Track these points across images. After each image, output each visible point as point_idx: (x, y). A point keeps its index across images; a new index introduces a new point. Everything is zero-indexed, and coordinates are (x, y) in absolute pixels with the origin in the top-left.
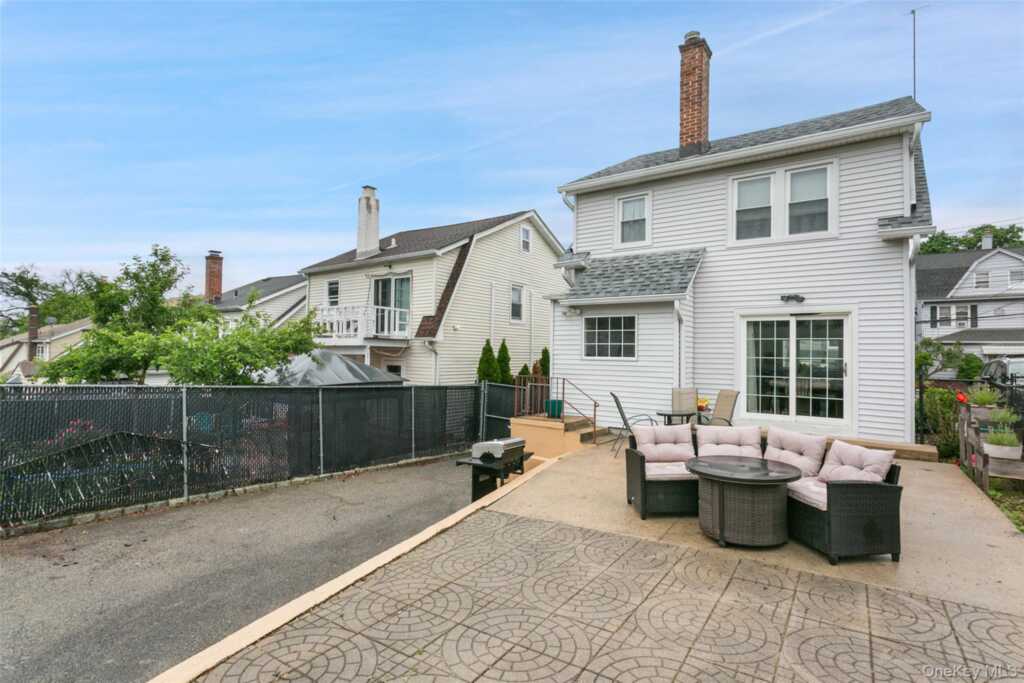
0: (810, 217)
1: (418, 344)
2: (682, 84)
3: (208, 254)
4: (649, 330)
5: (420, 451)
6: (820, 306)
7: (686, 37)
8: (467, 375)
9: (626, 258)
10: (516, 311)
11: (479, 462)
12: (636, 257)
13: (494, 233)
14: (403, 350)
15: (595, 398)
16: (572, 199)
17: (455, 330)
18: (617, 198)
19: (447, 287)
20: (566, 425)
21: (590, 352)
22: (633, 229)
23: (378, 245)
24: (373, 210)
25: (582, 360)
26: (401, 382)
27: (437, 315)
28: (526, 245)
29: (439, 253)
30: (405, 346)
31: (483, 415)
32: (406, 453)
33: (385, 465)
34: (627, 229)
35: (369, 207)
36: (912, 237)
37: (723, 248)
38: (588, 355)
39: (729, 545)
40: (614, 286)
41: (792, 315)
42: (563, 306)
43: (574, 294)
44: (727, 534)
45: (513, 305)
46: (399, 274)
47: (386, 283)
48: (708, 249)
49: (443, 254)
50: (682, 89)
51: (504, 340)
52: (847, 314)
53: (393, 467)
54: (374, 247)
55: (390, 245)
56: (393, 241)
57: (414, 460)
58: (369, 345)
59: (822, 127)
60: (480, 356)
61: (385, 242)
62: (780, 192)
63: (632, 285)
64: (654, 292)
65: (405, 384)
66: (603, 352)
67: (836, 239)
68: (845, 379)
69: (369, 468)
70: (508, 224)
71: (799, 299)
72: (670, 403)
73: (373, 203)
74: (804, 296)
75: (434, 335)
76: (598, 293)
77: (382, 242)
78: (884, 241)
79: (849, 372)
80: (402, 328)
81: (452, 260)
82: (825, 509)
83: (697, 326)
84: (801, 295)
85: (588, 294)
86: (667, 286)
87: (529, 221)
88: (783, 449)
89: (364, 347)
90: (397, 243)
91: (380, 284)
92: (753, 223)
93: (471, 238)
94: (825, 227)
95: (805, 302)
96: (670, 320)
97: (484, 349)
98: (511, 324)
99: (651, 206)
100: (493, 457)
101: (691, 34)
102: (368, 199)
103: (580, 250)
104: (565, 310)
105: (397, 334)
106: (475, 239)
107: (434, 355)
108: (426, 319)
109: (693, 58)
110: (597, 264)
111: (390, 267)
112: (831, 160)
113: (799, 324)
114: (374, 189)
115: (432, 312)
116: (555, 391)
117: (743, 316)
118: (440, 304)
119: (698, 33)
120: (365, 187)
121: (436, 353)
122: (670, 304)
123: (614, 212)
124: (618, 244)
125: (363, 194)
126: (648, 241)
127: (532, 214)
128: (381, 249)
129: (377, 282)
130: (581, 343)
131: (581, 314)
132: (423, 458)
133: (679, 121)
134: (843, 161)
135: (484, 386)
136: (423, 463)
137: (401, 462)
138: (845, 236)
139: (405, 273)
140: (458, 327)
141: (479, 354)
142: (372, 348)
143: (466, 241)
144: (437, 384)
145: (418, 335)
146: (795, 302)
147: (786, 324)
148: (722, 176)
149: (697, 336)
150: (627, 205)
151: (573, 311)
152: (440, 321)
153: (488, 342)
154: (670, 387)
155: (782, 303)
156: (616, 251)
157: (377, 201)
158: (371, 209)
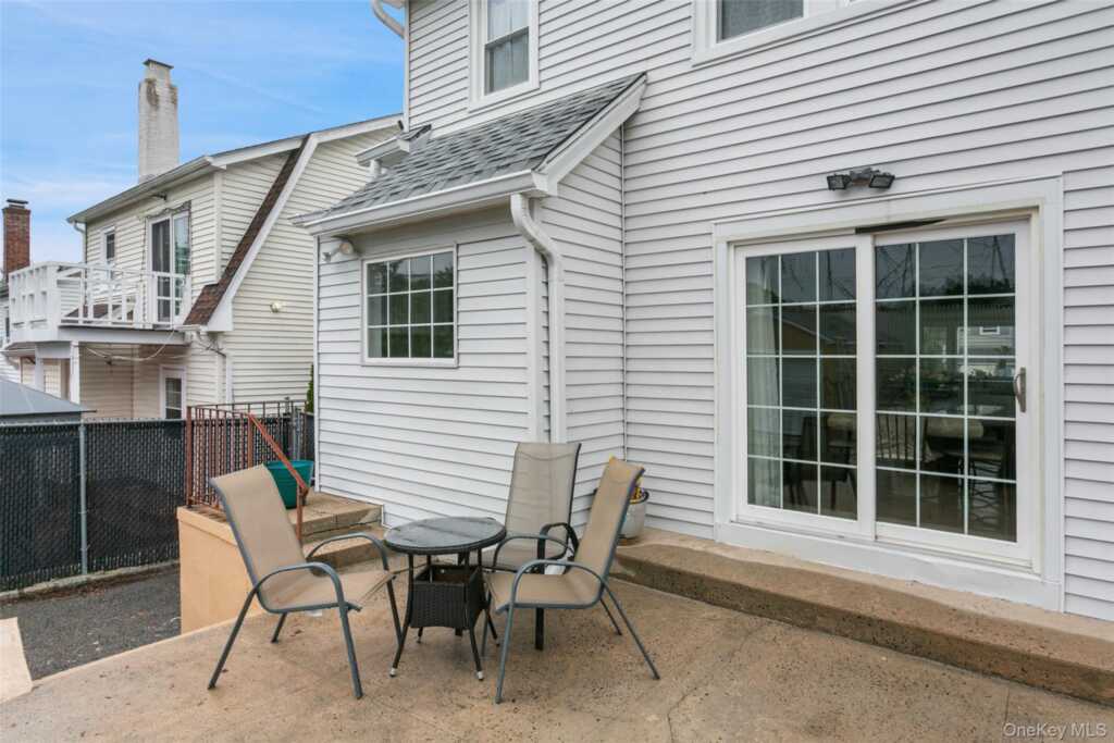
3: (7, 205)
4: (479, 285)
5: (103, 558)
17: (276, 311)
24: (164, 104)
25: (363, 365)
27: (222, 282)
29: (220, 163)
32: (60, 565)
35: (153, 98)
37: (686, 67)
41: (861, 231)
47: (166, 228)
48: (651, 78)
52: (1024, 215)
57: (85, 578)
66: (399, 346)
68: (1021, 419)
71: (876, 181)
73: (161, 90)
74: (895, 171)
75: (207, 320)
83: (631, 276)
84: (883, 170)
89: (66, 344)
93: (305, 142)
95: (897, 188)
96: (520, 256)
102: (151, 83)
103: (415, 122)
106: (313, 142)
107: (217, 358)
108: (207, 289)
111: (165, 198)
115: (214, 279)
117: (736, 244)
118: (231, 261)
120: (148, 63)
121: (223, 356)
124: (480, 98)
125: (145, 73)
126: (532, 80)
129: (154, 228)
131: (359, 256)
139: (183, 207)
140: (277, 305)
142: (83, 346)
143: (297, 145)
145: (188, 320)
146: (867, 193)
147: (846, 258)
149: (632, 302)
150: (498, 5)
155: (830, 196)
157: (172, 88)
158: (157, 101)
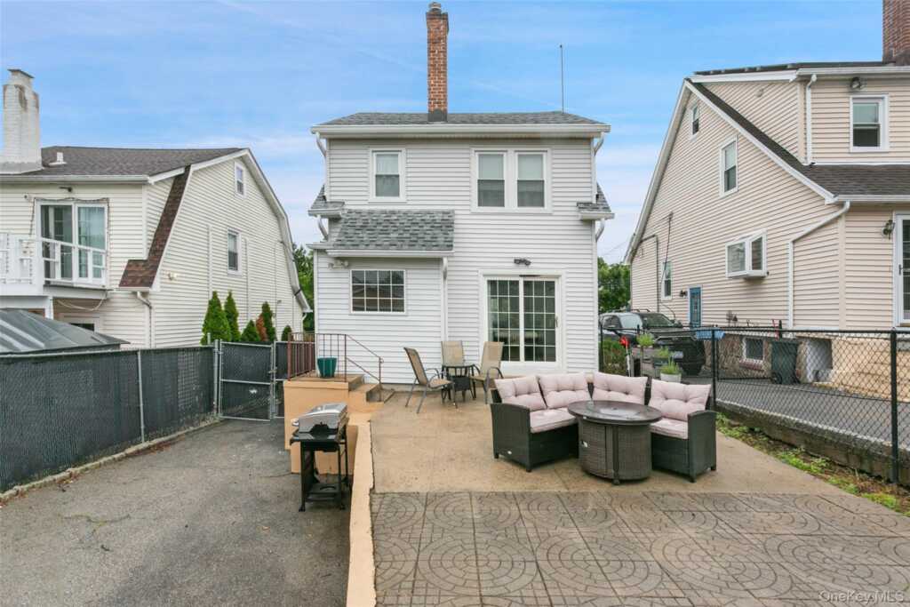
0: (532, 194)
1: (121, 295)
2: (430, 51)
4: (417, 285)
5: (151, 431)
6: (540, 269)
7: (430, 6)
8: (191, 334)
9: (384, 212)
10: (233, 260)
11: (310, 437)
12: (393, 213)
13: (209, 167)
14: (96, 302)
15: (379, 354)
16: (324, 142)
17: (171, 279)
18: (371, 149)
19: (161, 225)
20: (350, 383)
21: (358, 306)
22: (388, 184)
23: (40, 158)
24: (30, 107)
25: (351, 315)
26: (118, 345)
27: (150, 259)
28: (240, 186)
29: (152, 180)
30: (103, 298)
31: (218, 379)
32: (133, 438)
33: (110, 458)
34: (381, 181)
35: (23, 101)
36: (599, 219)
37: (468, 212)
38: (355, 309)
39: (623, 482)
40: (381, 239)
41: (521, 276)
42: (330, 257)
43: (340, 244)
44: (620, 473)
45: (230, 253)
46: (85, 202)
47: (62, 212)
48: (456, 212)
49: (156, 183)
50: (429, 55)
51: (230, 294)
52: (558, 277)
53: (120, 460)
54: (34, 159)
55: (55, 160)
56: (60, 156)
57: (144, 445)
58: (51, 294)
59: (513, 120)
60: (206, 311)
61: (48, 154)
62: (511, 169)
63: (401, 239)
64: (424, 248)
65: (124, 347)
66: (372, 306)
67: (550, 215)
68: (556, 330)
69: (89, 465)
70: (224, 158)
71: (525, 262)
72: (440, 356)
73: (28, 95)
74: (531, 261)
75: (150, 284)
76: (367, 245)
77: (45, 152)
78: (582, 220)
79: (559, 325)
80: (97, 274)
81: (163, 193)
82: (686, 437)
84: (528, 260)
85: (357, 245)
86: (434, 244)
87: (242, 159)
88: (609, 390)
89: (44, 298)
90: (64, 159)
91: (51, 213)
92: (490, 193)
93: (187, 168)
94: (542, 204)
95: (531, 265)
96: (436, 277)
97: (210, 303)
98: (229, 275)
99: (404, 163)
100: (328, 428)
101: (434, 4)
102: (21, 89)
103: (334, 199)
104: (333, 262)
105: (90, 281)
106: (192, 170)
107: (147, 308)
108: (133, 263)
109: (438, 28)
110: (354, 215)
111: (70, 190)
112: (545, 149)
113: (527, 284)
114: (30, 77)
115: (143, 254)
116: (321, 348)
117: (485, 275)
118: (153, 245)
119: (440, 6)
120: (15, 71)
121: (150, 308)
122: (438, 261)
123: (370, 163)
124: (373, 197)
125: (13, 80)
126: (402, 198)
127: (246, 152)
128: (44, 165)
129: (45, 209)
130: (347, 297)
131: (348, 267)
132: (155, 441)
133: (427, 86)
134: (554, 152)
135: (218, 346)
136: (159, 447)
137: (129, 451)
138: (556, 213)
139: (98, 201)
140: (175, 275)
141: (205, 310)
142: (56, 300)
143: (181, 171)
144: (153, 347)
145: (123, 283)
146: (523, 265)
147: (517, 283)
148: (466, 146)
150: (381, 159)
151: (339, 262)
152: (155, 268)
153: (215, 294)
154: (438, 340)
155: (513, 265)
156: (371, 204)
157: (36, 96)
158: (26, 104)
